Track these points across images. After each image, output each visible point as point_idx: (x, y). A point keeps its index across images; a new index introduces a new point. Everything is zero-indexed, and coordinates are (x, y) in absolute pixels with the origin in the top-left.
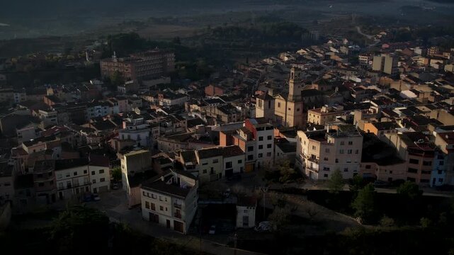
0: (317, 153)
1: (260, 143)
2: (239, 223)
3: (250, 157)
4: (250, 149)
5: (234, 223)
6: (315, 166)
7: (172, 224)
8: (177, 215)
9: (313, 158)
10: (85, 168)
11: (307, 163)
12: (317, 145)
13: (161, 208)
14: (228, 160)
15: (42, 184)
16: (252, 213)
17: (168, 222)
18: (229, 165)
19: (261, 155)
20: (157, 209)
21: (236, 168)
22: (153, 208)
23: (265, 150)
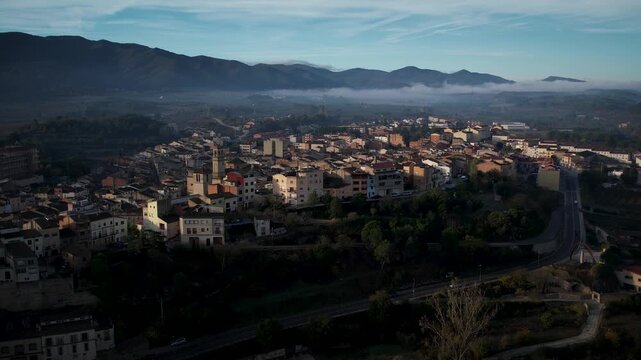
0: (294, 186)
1: (246, 188)
2: (259, 233)
3: (241, 199)
4: (240, 192)
5: (255, 234)
6: (294, 195)
7: (212, 240)
8: (218, 232)
9: (291, 190)
10: (111, 219)
11: (287, 194)
12: (294, 179)
13: (203, 230)
14: (227, 201)
15: (83, 233)
16: (267, 224)
17: (208, 240)
18: (228, 205)
19: (247, 198)
20: (199, 231)
21: (233, 207)
22: (195, 232)
23: (250, 194)
